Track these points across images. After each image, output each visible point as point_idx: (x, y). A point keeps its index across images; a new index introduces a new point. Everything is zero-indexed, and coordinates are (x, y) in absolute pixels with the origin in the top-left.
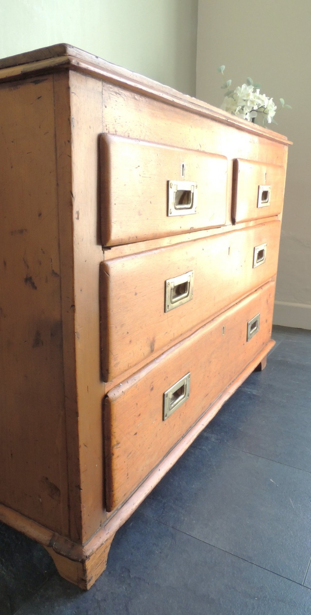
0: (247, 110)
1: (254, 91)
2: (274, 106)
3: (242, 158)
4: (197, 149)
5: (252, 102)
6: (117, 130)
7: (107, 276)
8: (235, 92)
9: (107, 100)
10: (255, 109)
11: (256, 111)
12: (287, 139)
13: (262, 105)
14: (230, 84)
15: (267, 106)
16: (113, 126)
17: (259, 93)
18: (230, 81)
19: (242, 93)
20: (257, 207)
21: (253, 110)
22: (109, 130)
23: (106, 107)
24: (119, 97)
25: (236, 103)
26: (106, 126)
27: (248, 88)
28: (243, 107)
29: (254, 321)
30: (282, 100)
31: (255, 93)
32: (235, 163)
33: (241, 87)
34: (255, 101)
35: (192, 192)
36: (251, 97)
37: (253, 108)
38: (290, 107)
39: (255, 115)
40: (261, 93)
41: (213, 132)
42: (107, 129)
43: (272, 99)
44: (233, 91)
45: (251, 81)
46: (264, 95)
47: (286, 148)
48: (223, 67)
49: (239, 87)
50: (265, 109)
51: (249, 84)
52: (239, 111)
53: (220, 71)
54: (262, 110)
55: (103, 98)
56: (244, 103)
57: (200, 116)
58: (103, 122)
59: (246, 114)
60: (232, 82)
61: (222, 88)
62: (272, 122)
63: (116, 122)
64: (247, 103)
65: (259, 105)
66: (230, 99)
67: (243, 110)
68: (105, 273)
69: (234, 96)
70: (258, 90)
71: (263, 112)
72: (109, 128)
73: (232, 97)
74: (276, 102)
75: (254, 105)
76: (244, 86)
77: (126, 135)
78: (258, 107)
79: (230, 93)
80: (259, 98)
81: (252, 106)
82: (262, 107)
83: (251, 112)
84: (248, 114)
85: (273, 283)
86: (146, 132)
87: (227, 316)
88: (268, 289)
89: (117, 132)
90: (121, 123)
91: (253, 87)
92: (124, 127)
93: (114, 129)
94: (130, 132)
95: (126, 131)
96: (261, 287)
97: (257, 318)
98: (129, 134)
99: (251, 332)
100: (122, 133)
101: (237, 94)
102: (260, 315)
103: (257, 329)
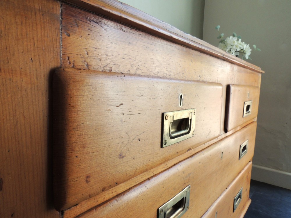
0: (233, 51)
1: (238, 40)
2: (249, 49)
3: (233, 83)
4: (197, 79)
5: (236, 46)
6: (89, 64)
8: (226, 40)
9: (70, 27)
10: (238, 50)
11: (239, 52)
12: (260, 69)
13: (242, 48)
14: (223, 36)
15: (245, 49)
16: (83, 59)
18: (223, 34)
19: (230, 41)
20: (243, 117)
21: (237, 51)
22: (74, 64)
23: (69, 36)
24: (95, 26)
25: (226, 47)
26: (69, 59)
27: (234, 38)
28: (231, 49)
29: (239, 195)
30: (255, 46)
31: (238, 42)
32: (228, 88)
33: (229, 37)
34: (238, 46)
35: (190, 118)
36: (236, 43)
38: (259, 50)
39: (238, 54)
40: (242, 41)
41: (211, 65)
42: (70, 63)
43: (248, 45)
44: (225, 40)
45: (235, 34)
46: (244, 43)
47: (260, 75)
48: (219, 27)
50: (244, 50)
51: (234, 36)
52: (228, 51)
53: (217, 29)
54: (242, 51)
56: (231, 47)
57: (200, 53)
58: (64, 53)
59: (233, 53)
60: (224, 35)
61: (218, 38)
62: (248, 58)
63: (88, 54)
64: (233, 47)
65: (240, 48)
66: (223, 44)
67: (230, 51)
69: (225, 43)
70: (240, 40)
72: (74, 61)
73: (224, 43)
74: (251, 47)
75: (237, 48)
76: (231, 37)
77: (108, 69)
78: (240, 49)
79: (223, 41)
80: (240, 44)
81: (236, 48)
82: (242, 49)
83: (235, 52)
84: (234, 53)
85: (251, 163)
86: (138, 66)
87: (219, 203)
88: (248, 169)
89: (91, 66)
90: (98, 56)
91: (237, 38)
92: (103, 60)
93: (85, 63)
94: (112, 66)
95: (106, 66)
96: (243, 169)
97: (240, 192)
98: (112, 68)
99: (236, 204)
100: (100, 68)
101: (227, 42)
102: (242, 189)
103: (240, 199)
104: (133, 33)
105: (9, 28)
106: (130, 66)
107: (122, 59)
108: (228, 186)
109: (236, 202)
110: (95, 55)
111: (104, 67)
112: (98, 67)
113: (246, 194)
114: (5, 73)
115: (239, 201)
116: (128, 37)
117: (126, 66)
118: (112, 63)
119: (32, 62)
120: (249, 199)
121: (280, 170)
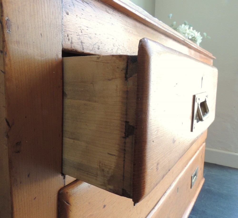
1: (189, 28)
2: (200, 37)
5: (188, 34)
6: (83, 41)
7: (66, 205)
8: (178, 28)
9: (69, 6)
11: (191, 39)
12: (212, 55)
13: (194, 36)
15: (197, 36)
16: (78, 37)
17: (192, 29)
18: (175, 23)
19: (182, 29)
22: (72, 40)
23: (68, 14)
24: (86, 6)
26: (68, 36)
27: (186, 26)
29: (195, 173)
30: (205, 34)
31: (190, 30)
33: (181, 25)
34: (190, 33)
36: (188, 31)
37: (189, 37)
38: (209, 37)
40: (193, 29)
42: (69, 40)
43: (199, 33)
45: (187, 22)
46: (195, 30)
47: (212, 61)
48: (171, 15)
49: (180, 26)
51: (185, 24)
53: (169, 17)
54: (194, 39)
55: (63, 3)
58: (63, 30)
63: (82, 32)
65: (192, 36)
68: (64, 203)
70: (192, 28)
71: (194, 40)
72: (72, 38)
74: (202, 35)
76: (183, 25)
77: (96, 47)
80: (192, 32)
81: (188, 36)
82: (194, 37)
85: (204, 144)
86: (119, 46)
87: (180, 179)
88: (202, 149)
89: (84, 43)
90: (89, 34)
91: (188, 26)
92: (93, 39)
93: (80, 40)
94: (100, 45)
95: (95, 44)
96: (198, 149)
97: (197, 170)
98: (99, 46)
99: (193, 181)
100: (91, 46)
101: (179, 30)
102: (198, 168)
103: (196, 177)
104: (115, 15)
105: (25, 5)
106: (112, 46)
107: (107, 38)
108: (187, 164)
109: (193, 180)
110: (87, 34)
111: (94, 45)
112: (90, 45)
113: (200, 173)
114: (22, 46)
115: (195, 178)
116: (111, 18)
117: (110, 45)
118: (100, 42)
119: (42, 37)
120: (202, 178)
121: (229, 151)
